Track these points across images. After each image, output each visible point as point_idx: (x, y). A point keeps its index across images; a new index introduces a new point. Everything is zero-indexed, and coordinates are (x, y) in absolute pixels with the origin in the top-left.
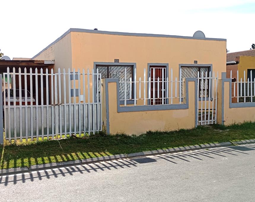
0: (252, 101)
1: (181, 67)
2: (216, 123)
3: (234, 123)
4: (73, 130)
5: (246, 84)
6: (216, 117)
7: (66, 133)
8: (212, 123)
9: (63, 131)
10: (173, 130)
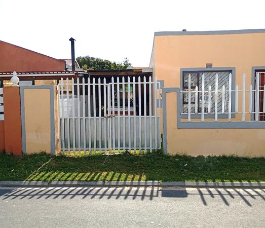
4: (127, 145)
7: (119, 148)
9: (117, 146)
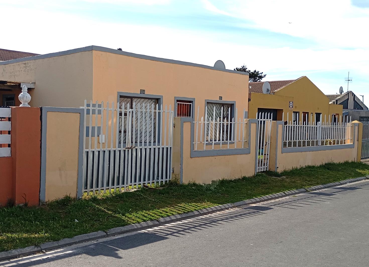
0: (297, 146)
1: (208, 103)
2: (268, 170)
3: (284, 169)
4: (145, 180)
5: (294, 127)
6: (268, 163)
7: (137, 183)
8: (265, 169)
9: (135, 181)
10: (237, 177)
